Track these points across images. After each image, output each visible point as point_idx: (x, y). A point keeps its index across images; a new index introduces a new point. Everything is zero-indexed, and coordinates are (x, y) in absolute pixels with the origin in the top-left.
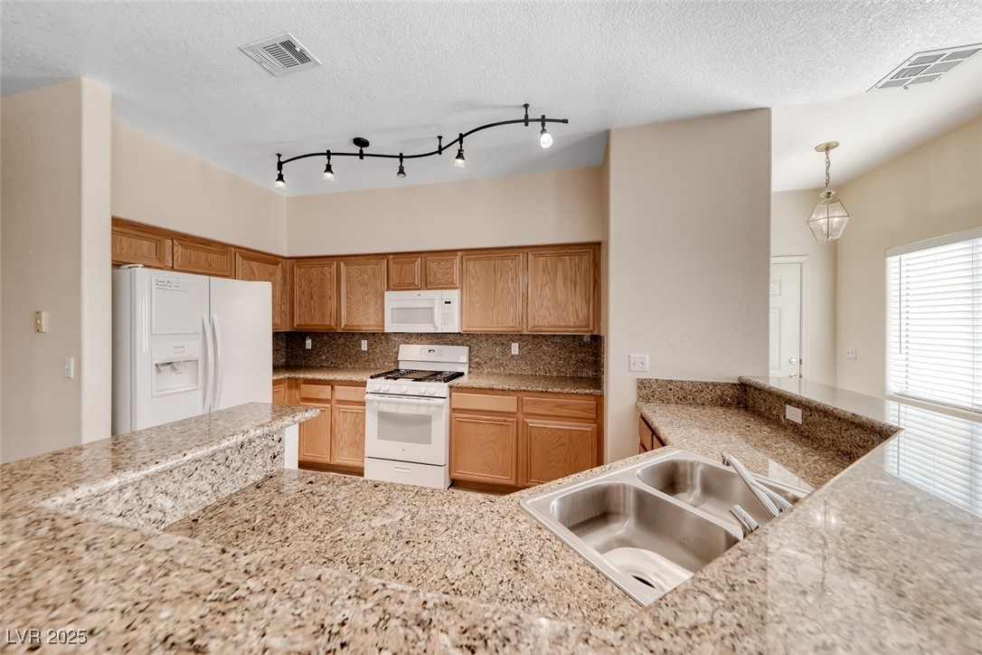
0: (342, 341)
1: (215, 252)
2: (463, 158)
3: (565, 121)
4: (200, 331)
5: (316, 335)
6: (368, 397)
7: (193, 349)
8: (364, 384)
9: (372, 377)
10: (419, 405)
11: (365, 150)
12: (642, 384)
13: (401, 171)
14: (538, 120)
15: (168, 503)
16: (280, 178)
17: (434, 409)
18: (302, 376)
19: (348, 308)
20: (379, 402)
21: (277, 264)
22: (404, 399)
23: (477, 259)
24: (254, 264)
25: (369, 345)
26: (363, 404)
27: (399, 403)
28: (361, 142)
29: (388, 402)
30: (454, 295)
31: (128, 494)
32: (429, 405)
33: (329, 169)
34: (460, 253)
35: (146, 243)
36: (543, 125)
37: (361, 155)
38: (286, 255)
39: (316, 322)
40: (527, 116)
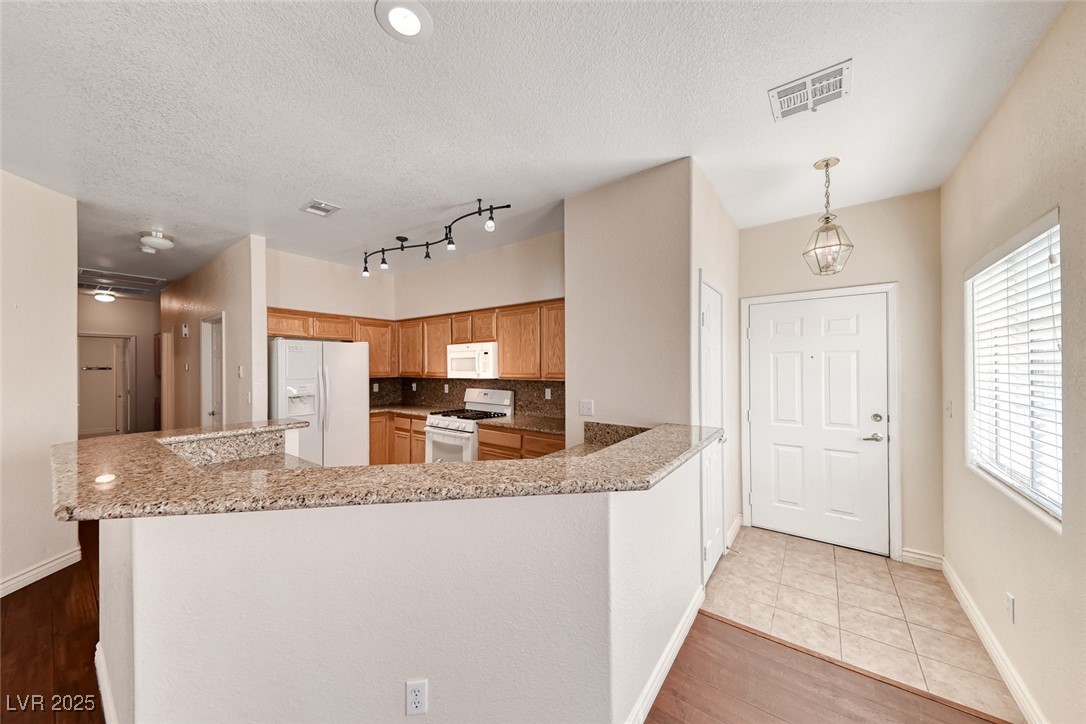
0: (433, 385)
1: (340, 323)
2: (453, 243)
3: (508, 206)
4: (316, 376)
5: (419, 380)
6: (427, 429)
7: (311, 388)
8: (425, 419)
9: (432, 414)
10: (455, 437)
11: (405, 244)
12: (588, 426)
13: (428, 256)
14: (487, 210)
15: (213, 454)
16: (366, 269)
17: (464, 441)
18: (399, 411)
19: (429, 359)
20: (433, 433)
21: (387, 326)
22: (447, 432)
23: (506, 315)
24: (368, 328)
25: (450, 389)
26: (424, 433)
27: (444, 435)
28: (402, 239)
29: (438, 434)
30: (490, 347)
31: (194, 445)
32: (461, 438)
33: (384, 262)
34: (497, 310)
35: (297, 322)
36: (491, 213)
37: (402, 248)
38: (394, 319)
39: (411, 370)
40: (480, 208)
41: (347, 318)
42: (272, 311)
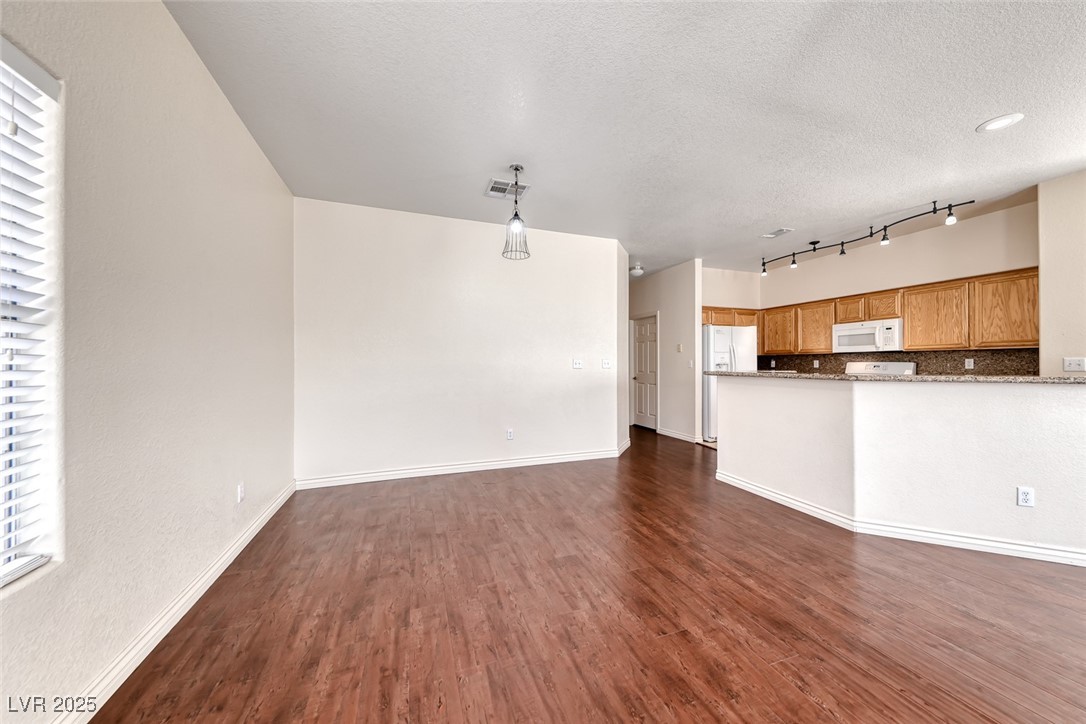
0: (798, 361)
2: (887, 239)
3: (972, 202)
4: (729, 350)
5: (780, 357)
11: (817, 246)
13: (841, 252)
14: (944, 208)
16: (764, 271)
19: (804, 338)
21: (754, 315)
23: (918, 294)
24: (743, 317)
25: (820, 364)
28: (814, 243)
30: (895, 323)
33: (793, 262)
34: (901, 291)
36: (950, 210)
37: (815, 249)
38: (760, 308)
39: (781, 348)
40: (935, 208)
41: (730, 309)
42: (705, 309)
